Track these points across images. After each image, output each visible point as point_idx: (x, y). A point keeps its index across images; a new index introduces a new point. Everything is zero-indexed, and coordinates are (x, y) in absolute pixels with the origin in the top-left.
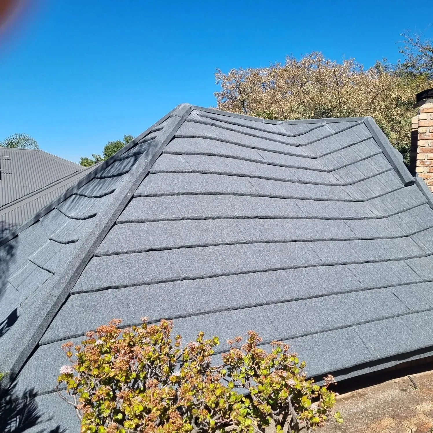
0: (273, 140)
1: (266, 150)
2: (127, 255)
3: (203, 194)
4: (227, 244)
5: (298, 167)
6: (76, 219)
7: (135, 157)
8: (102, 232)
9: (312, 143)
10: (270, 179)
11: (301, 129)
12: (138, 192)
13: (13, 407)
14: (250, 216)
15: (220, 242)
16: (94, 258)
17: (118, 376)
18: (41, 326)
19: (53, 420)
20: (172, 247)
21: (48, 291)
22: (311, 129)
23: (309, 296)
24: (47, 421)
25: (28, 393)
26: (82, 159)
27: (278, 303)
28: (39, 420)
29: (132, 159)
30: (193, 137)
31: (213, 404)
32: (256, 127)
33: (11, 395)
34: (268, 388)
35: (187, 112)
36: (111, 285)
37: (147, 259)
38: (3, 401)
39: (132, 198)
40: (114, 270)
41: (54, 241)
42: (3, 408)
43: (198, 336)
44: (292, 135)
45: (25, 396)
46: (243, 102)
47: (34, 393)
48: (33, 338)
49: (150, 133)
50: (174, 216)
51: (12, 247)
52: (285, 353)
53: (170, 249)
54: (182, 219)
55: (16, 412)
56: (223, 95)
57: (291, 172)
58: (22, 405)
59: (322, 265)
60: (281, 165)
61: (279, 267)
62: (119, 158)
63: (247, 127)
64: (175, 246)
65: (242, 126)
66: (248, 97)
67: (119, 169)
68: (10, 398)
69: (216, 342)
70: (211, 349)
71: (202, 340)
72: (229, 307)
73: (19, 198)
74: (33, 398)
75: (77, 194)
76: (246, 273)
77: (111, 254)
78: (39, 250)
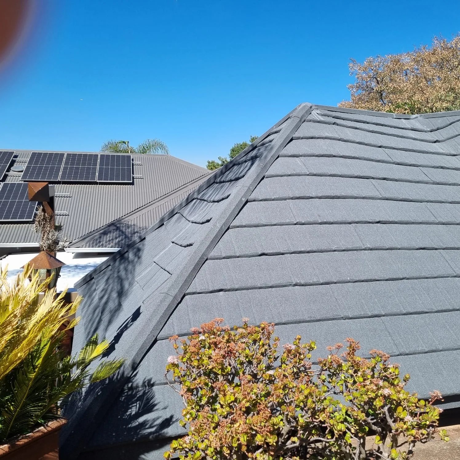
0: (404, 137)
1: (394, 149)
2: (239, 258)
3: (320, 198)
4: (344, 250)
5: (433, 166)
6: (195, 223)
7: (252, 161)
8: (216, 236)
9: (452, 138)
10: (396, 180)
11: (439, 122)
12: (252, 197)
13: (134, 393)
14: (371, 221)
15: (335, 248)
16: (208, 261)
17: (216, 369)
18: (159, 322)
19: (167, 410)
20: (284, 252)
21: (166, 290)
22: (451, 122)
23: (436, 310)
24: (162, 409)
25: (147, 382)
26: (209, 163)
27: (399, 315)
28: (155, 408)
29: (249, 163)
30: (312, 138)
31: (301, 403)
32: (384, 123)
33: (133, 383)
34: (363, 396)
35: (306, 112)
36: (223, 288)
37: (259, 263)
38: (126, 387)
39: (247, 202)
40: (226, 274)
41: (176, 244)
42: (126, 394)
43: (295, 339)
44: (427, 130)
45: (144, 385)
46: (381, 93)
47: (152, 383)
48: (152, 332)
49: (269, 135)
50: (288, 221)
51: (139, 250)
52: (385, 363)
53: (283, 254)
54: (295, 224)
55: (136, 398)
56: (358, 87)
57: (424, 172)
58: (142, 392)
59: (455, 277)
60: (411, 164)
61: (401, 277)
62: (237, 162)
63: (373, 124)
64: (288, 252)
65: (368, 123)
66: (387, 87)
67: (237, 174)
68: (132, 385)
69: (312, 346)
70: (309, 353)
71: (299, 343)
72: (342, 316)
73: (149, 203)
74: (151, 388)
75: (197, 199)
76: (363, 281)
77: (224, 258)
78: (162, 253)
